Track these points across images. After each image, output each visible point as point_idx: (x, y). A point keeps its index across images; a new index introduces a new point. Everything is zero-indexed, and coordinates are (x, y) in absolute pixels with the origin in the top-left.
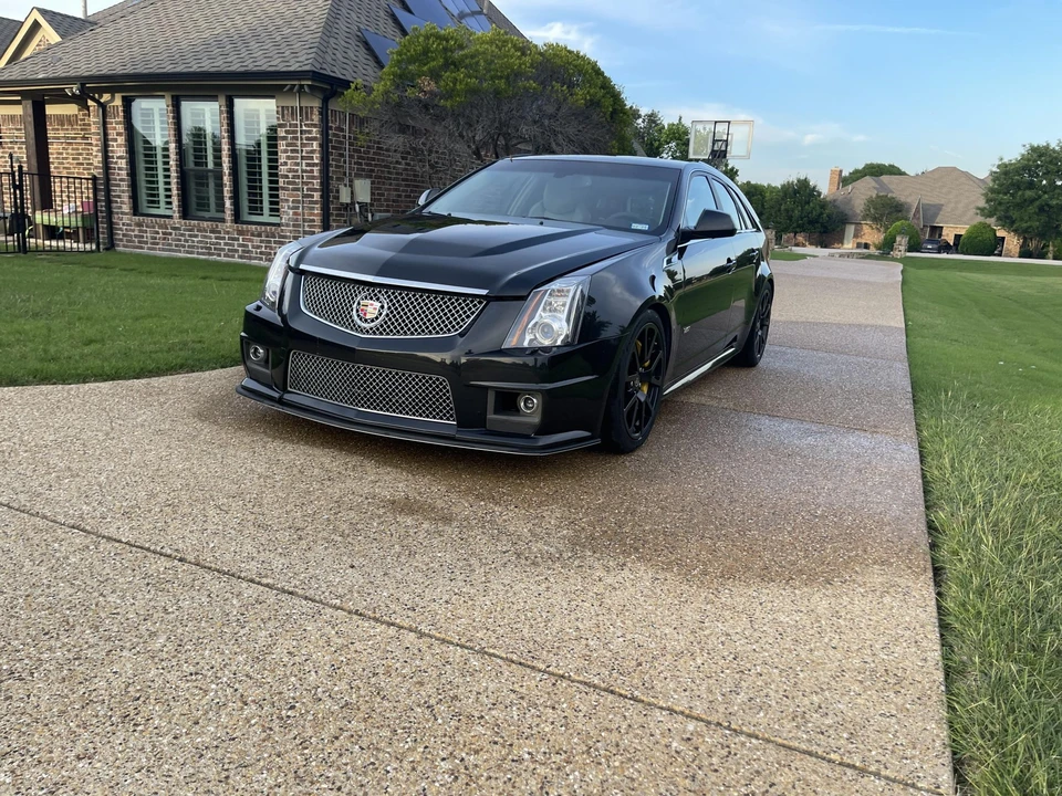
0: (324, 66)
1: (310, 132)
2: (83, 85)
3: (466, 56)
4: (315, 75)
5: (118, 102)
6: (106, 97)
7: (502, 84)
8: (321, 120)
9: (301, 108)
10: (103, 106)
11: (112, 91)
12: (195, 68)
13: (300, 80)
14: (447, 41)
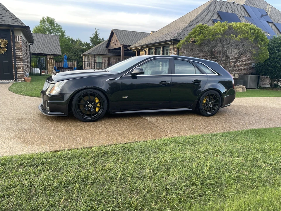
0: (179, 37)
1: (174, 53)
2: (141, 47)
3: (205, 31)
4: (174, 40)
5: (147, 50)
6: (146, 49)
7: (211, 37)
8: (177, 50)
9: (173, 48)
10: (145, 51)
11: (146, 47)
12: (157, 41)
13: (171, 41)
14: (202, 28)
